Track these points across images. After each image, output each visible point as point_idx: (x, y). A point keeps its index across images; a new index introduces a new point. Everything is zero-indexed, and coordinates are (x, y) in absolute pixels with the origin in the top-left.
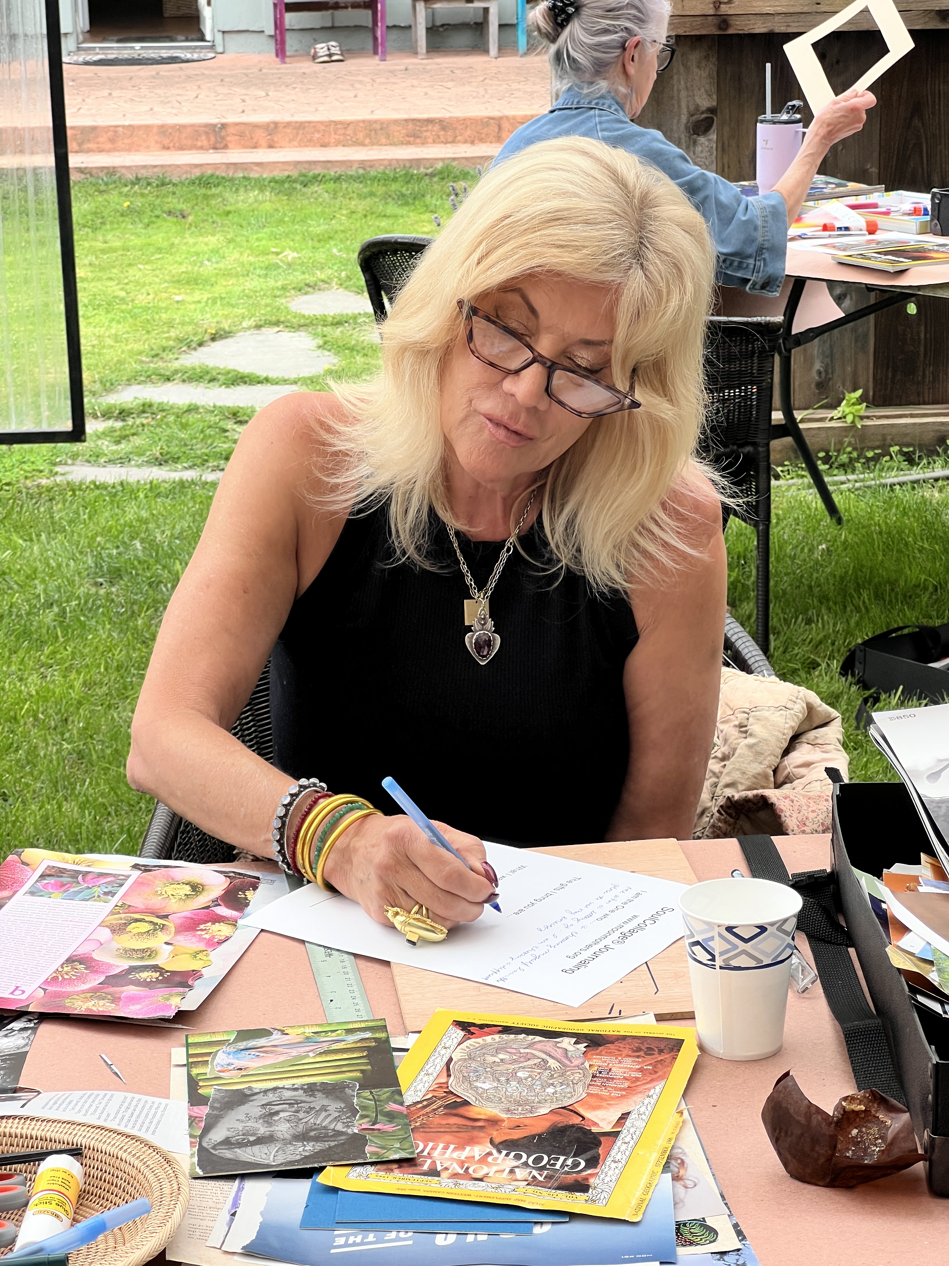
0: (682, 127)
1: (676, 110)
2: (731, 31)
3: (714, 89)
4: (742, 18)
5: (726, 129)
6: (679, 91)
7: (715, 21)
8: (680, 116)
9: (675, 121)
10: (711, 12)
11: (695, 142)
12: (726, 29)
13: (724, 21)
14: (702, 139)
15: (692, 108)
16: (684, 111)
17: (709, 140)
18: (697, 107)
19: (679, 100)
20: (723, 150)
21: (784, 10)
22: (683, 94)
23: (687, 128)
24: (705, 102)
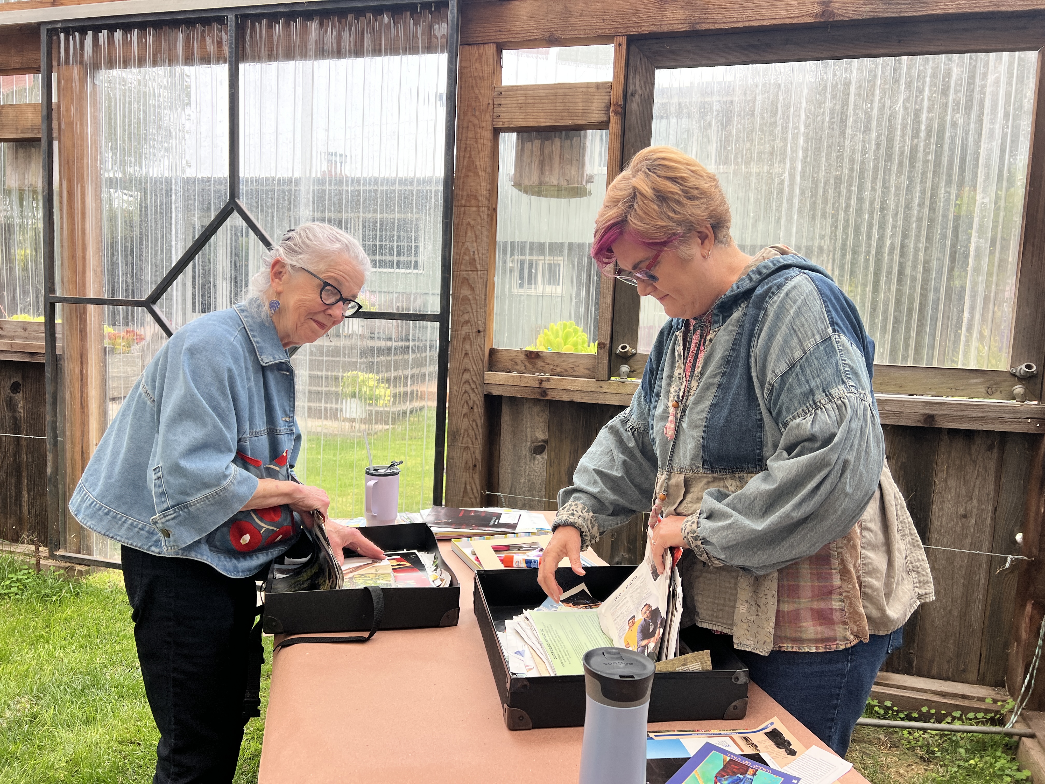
0: (527, 449)
1: (524, 438)
2: (548, 398)
3: (547, 430)
4: (555, 391)
5: (553, 453)
6: (527, 428)
7: (539, 391)
8: (526, 442)
9: (524, 445)
10: (537, 386)
11: (534, 458)
12: (545, 396)
13: (544, 392)
14: (538, 457)
15: (533, 438)
16: (529, 439)
17: (543, 458)
18: (537, 438)
19: (526, 433)
20: (550, 464)
21: (580, 389)
22: (529, 430)
23: (530, 449)
24: (541, 435)
